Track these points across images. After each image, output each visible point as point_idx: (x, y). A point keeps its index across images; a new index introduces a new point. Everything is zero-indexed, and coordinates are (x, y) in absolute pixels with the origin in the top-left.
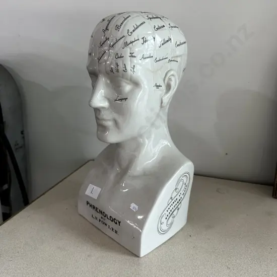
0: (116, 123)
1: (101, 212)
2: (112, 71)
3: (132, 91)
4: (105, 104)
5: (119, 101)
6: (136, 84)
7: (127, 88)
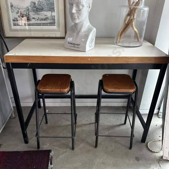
0: (78, 17)
1: (73, 44)
2: (77, 3)
3: (82, 8)
4: (75, 12)
5: (79, 11)
6: (83, 6)
7: (81, 7)
